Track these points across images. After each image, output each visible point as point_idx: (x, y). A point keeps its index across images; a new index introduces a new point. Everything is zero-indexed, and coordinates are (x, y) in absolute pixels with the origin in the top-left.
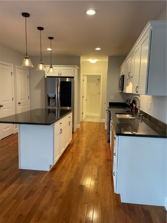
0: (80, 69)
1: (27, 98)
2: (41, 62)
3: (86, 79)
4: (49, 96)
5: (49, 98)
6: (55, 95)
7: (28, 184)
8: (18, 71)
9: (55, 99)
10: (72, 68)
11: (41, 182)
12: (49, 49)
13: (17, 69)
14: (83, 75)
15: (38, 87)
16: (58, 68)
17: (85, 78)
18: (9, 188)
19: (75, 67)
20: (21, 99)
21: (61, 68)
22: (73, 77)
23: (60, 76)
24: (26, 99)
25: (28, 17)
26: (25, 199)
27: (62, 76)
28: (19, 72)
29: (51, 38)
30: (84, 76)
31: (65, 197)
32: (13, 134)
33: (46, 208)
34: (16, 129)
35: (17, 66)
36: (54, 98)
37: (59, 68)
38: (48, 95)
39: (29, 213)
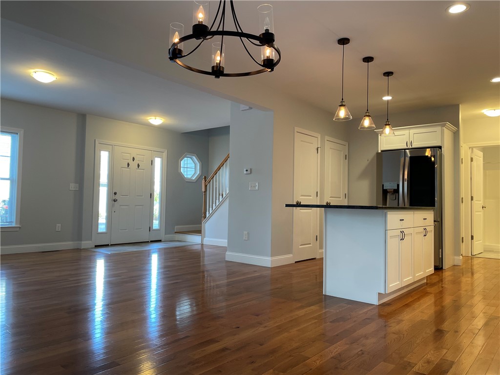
0: (458, 131)
1: (342, 196)
2: (367, 114)
3: (482, 159)
4: (384, 188)
5: (385, 192)
6: (398, 186)
7: (338, 311)
8: (328, 145)
9: (397, 194)
10: (438, 129)
11: (361, 312)
12: (387, 98)
13: (326, 141)
14: (472, 148)
15: (363, 175)
16: (406, 132)
17: (479, 156)
18: (306, 309)
19: (444, 126)
20: (331, 197)
21: (412, 131)
22: (440, 147)
23: (410, 147)
24: (340, 198)
25: (347, 43)
26: (331, 322)
27: (413, 147)
28: (331, 148)
29: (388, 74)
30: (474, 149)
31: (404, 335)
32: (315, 258)
33: (366, 337)
34: (320, 251)
35: (327, 138)
36: (396, 191)
37: (408, 131)
38: (383, 185)
39: (337, 335)
